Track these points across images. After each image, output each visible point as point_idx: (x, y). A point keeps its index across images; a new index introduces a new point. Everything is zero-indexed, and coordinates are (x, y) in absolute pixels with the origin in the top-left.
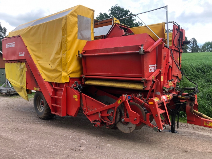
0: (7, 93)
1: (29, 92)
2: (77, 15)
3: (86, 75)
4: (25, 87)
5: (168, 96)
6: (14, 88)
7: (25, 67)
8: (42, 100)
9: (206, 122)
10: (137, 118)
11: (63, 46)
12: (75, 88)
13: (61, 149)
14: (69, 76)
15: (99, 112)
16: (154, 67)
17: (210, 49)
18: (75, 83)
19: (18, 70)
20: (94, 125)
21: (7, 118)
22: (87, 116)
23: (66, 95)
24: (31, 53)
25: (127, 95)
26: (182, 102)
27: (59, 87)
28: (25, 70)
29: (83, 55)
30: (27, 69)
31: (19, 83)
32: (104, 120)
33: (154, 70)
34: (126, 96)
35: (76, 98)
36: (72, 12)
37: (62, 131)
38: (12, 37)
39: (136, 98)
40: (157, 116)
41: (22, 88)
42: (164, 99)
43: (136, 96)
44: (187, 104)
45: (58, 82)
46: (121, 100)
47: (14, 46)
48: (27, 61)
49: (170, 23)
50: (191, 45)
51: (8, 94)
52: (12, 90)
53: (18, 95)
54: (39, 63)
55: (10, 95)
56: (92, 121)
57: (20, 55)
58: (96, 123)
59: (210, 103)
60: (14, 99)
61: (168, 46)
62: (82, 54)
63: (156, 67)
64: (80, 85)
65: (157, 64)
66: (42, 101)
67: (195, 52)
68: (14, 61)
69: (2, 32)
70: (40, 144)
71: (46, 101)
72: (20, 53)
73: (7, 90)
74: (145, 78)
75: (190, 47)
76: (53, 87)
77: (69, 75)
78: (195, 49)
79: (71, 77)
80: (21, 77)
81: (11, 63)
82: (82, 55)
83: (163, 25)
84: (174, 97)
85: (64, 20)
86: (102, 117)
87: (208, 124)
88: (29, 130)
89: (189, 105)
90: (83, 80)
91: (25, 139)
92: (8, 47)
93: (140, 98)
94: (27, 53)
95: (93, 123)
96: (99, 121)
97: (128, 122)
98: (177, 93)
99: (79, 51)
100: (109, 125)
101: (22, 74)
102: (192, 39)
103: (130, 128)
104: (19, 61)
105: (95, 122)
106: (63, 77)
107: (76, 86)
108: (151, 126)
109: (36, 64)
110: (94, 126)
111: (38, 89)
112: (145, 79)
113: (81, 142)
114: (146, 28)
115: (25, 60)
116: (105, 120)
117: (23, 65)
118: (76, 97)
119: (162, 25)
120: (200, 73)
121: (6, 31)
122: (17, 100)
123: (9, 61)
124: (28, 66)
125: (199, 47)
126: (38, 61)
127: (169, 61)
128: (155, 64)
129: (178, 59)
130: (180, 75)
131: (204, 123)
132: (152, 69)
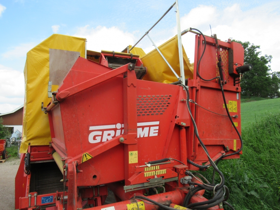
2: (47, 49)
5: (131, 206)
14: (29, 144)
33: (114, 137)
34: (34, 197)
49: (186, 32)
61: (181, 81)
63: (123, 129)
90: (50, 150)
99: (42, 103)
119: (175, 40)
127: (176, 113)
128: (115, 124)
129: (224, 107)
130: (235, 141)
132: (101, 134)
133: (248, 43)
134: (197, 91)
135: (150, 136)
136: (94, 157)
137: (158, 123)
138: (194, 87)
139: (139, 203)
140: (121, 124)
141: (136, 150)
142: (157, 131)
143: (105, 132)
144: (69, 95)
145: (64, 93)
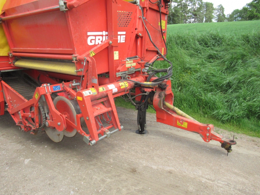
5: (121, 84)
9: (179, 122)
10: (60, 122)
16: (102, 35)
17: (238, 18)
22: (12, 116)
25: (50, 85)
26: (148, 92)
32: (28, 121)
33: (102, 41)
34: (48, 86)
42: (112, 90)
44: (156, 95)
46: (38, 94)
50: (217, 14)
56: (17, 123)
61: (137, 2)
63: (108, 35)
67: (221, 21)
75: (216, 16)
78: (221, 18)
87: (182, 124)
89: (157, 97)
90: (10, 60)
95: (19, 126)
98: (145, 78)
102: (219, 6)
103: (59, 135)
120: (203, 46)
125: (226, 16)
127: (136, 26)
128: (102, 31)
129: (159, 24)
130: (163, 48)
131: (177, 122)
132: (94, 39)
134: (147, 10)
135: (121, 42)
136: (96, 54)
137: (124, 33)
138: (145, 7)
139: (125, 82)
140: (106, 31)
141: (117, 51)
142: (124, 39)
143: (97, 37)
144: (80, 5)
145: (77, 3)
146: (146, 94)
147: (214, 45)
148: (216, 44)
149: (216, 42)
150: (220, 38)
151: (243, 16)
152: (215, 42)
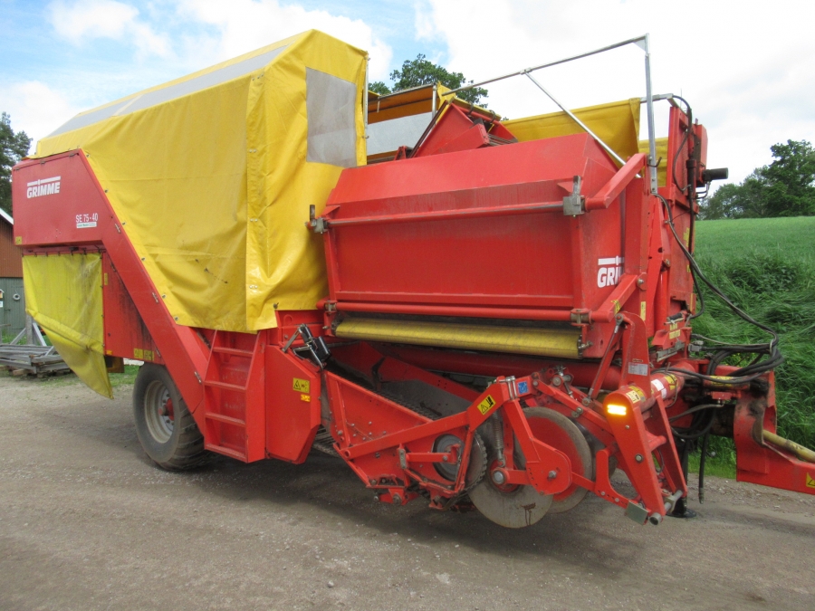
0: (30, 368)
1: (114, 367)
2: (303, 68)
3: (339, 301)
4: (99, 348)
5: (669, 379)
6: (57, 350)
7: (100, 270)
8: (168, 395)
9: (814, 477)
10: (557, 469)
11: (251, 188)
12: (298, 352)
13: (251, 599)
14: (275, 306)
15: (398, 446)
16: (614, 266)
17: (736, 209)
18: (301, 332)
19: (75, 280)
20: (379, 495)
21: (31, 466)
22: (351, 464)
23: (262, 378)
24: (121, 214)
25: (516, 377)
26: (721, 401)
27: (234, 347)
28: (98, 281)
29: (328, 224)
30: (106, 279)
31: (75, 332)
32: (420, 475)
33: (614, 279)
34: (511, 382)
35: (303, 390)
36: (286, 58)
37: (248, 518)
38: (49, 159)
39: (549, 390)
40: (639, 462)
41: (88, 350)
42: (660, 392)
43: (549, 381)
44: (739, 409)
45: (230, 329)
46: (493, 401)
47: (58, 192)
48: (106, 246)
49: (659, 99)
51: (34, 370)
52: (48, 356)
53: (71, 375)
54: (154, 256)
55: (41, 376)
56: (370, 481)
57: (80, 225)
58: (387, 489)
59: (794, 397)
60: (58, 390)
61: (651, 188)
62: (323, 216)
63: (622, 265)
64: (318, 340)
65: (622, 256)
66: (167, 398)
68: (58, 249)
69: (12, 148)
70: (165, 576)
71: (182, 399)
72: (78, 217)
73: (31, 357)
74: (584, 310)
76: (210, 347)
77: (276, 300)
79: (280, 308)
80: (84, 310)
81: (47, 255)
82: (324, 221)
83: (634, 108)
84: (687, 381)
85: (254, 88)
86: (413, 465)
88: (118, 517)
89: (747, 413)
90: (327, 319)
91: (103, 554)
92: (34, 194)
93: (563, 387)
94: (108, 217)
95: (376, 490)
96: (400, 482)
97: (519, 485)
98: (697, 367)
99: (312, 207)
100: (443, 497)
101: (90, 298)
103: (529, 508)
104: (76, 248)
105: (381, 482)
106: (252, 307)
107: (301, 341)
108: (617, 500)
109: (143, 259)
110: (380, 499)
111: (151, 355)
112: (586, 314)
113: (330, 566)
114: (563, 119)
115: (100, 243)
116: (423, 478)
117: (94, 261)
118: (303, 386)
119: (626, 107)
120: (747, 290)
121: (28, 144)
122: (67, 394)
123: (36, 250)
124: (113, 265)
126: (149, 246)
127: (661, 244)
128: (615, 256)
130: (692, 295)
131: (805, 479)
132: (606, 273)
133: (461, 75)
140: (619, 257)
143: (609, 269)
146: (718, 406)
147: (776, 288)
148: (781, 284)
149: (779, 280)
150: (787, 269)
151: (749, 202)
152: (776, 278)
